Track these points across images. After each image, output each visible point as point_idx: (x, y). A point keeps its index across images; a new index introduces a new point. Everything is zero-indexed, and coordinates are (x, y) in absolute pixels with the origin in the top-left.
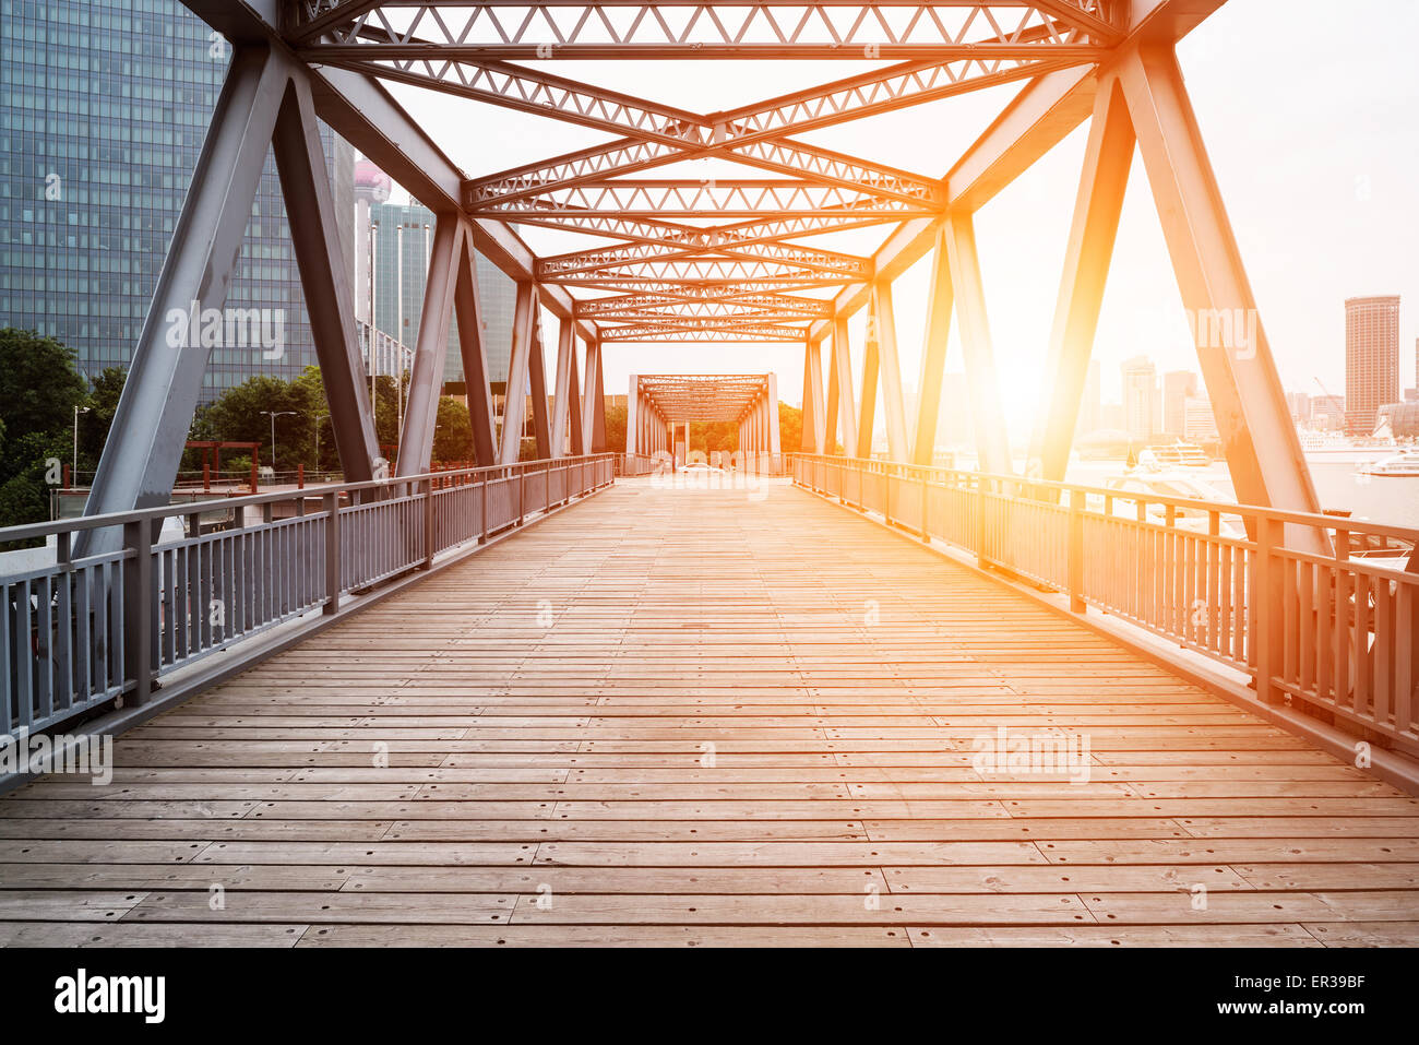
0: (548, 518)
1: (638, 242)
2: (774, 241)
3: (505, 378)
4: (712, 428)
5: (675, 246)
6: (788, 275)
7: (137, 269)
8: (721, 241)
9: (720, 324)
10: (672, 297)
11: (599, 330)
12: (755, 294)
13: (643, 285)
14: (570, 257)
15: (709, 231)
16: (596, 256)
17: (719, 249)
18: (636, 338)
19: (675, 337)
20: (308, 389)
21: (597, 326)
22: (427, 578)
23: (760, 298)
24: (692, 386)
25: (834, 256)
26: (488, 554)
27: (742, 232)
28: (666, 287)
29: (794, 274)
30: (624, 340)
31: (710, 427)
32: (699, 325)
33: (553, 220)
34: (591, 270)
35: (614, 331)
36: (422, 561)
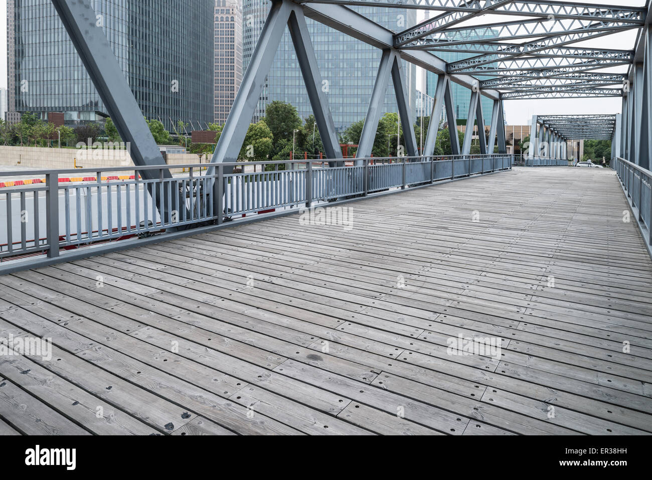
0: (452, 182)
1: (486, 54)
2: (560, 47)
3: (466, 118)
4: (601, 143)
5: (507, 54)
6: (581, 63)
7: (330, 75)
8: (529, 49)
9: (563, 89)
10: (523, 77)
11: (501, 94)
12: (568, 73)
13: (505, 72)
14: (461, 62)
15: (522, 45)
16: (472, 61)
17: (528, 53)
18: (520, 97)
19: (542, 96)
20: (384, 123)
21: (500, 92)
22: (363, 199)
23: (577, 74)
24: (571, 121)
25: (605, 51)
26: (402, 194)
27: (539, 43)
28: (518, 72)
29: (585, 62)
30: (514, 98)
31: (600, 142)
32: (550, 89)
33: (438, 48)
34: (474, 67)
35: (507, 94)
36: (362, 192)
